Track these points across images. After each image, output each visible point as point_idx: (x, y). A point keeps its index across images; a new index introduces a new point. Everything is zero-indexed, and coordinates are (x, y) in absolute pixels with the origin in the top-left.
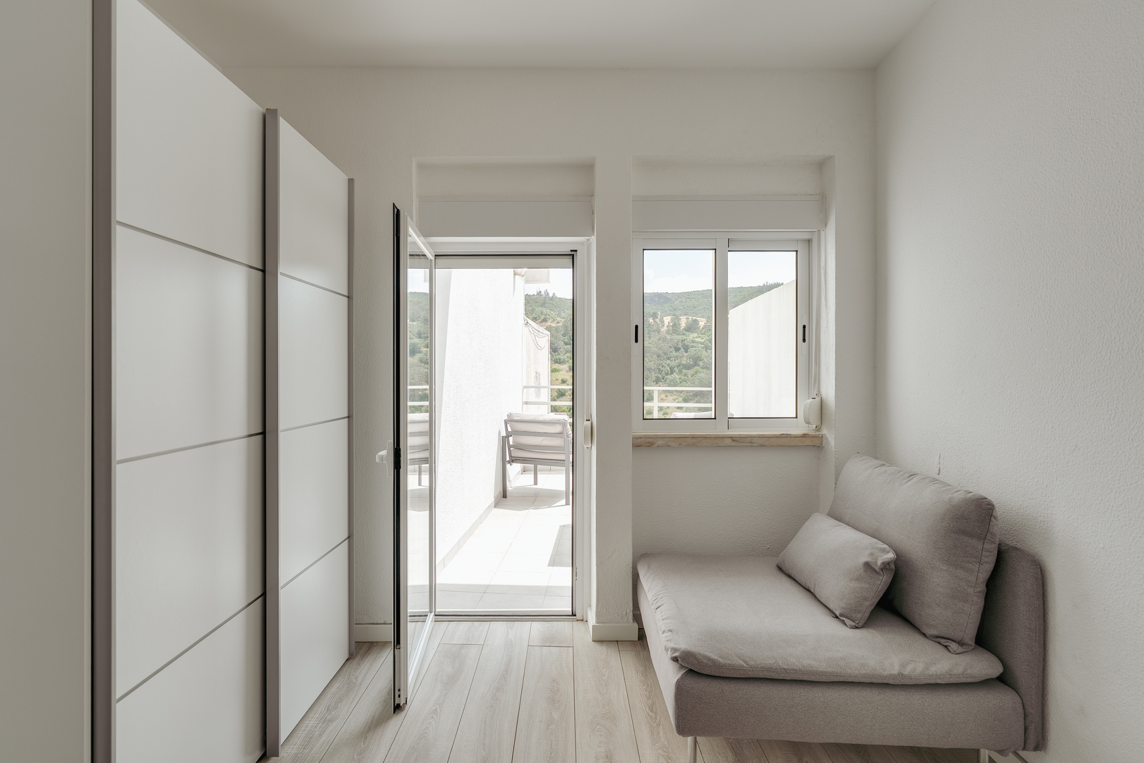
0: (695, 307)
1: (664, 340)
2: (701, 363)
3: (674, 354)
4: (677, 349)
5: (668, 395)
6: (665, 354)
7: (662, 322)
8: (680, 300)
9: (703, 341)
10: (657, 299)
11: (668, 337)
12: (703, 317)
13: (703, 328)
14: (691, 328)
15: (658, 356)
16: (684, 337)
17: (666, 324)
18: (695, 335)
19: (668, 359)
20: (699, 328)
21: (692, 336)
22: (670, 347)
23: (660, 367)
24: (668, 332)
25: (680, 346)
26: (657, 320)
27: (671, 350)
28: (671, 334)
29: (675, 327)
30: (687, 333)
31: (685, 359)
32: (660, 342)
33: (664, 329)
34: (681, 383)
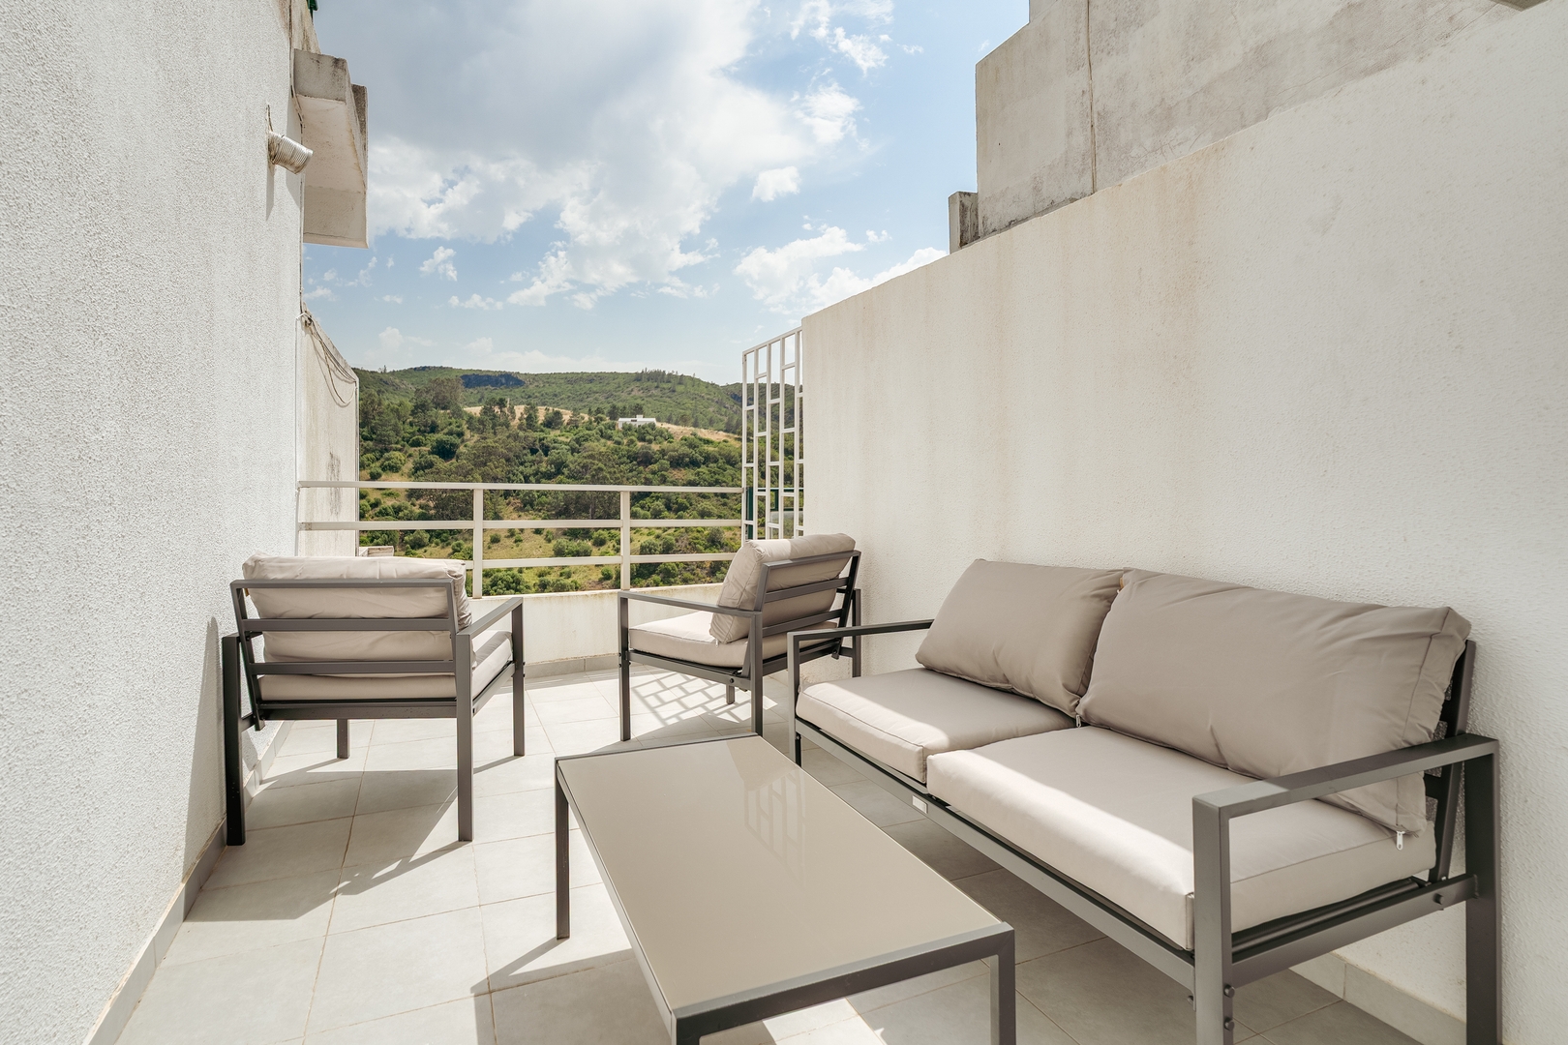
0: (555, 395)
1: (516, 437)
2: (565, 471)
3: (530, 457)
4: (534, 451)
5: (522, 514)
6: (518, 457)
7: (513, 412)
8: (536, 384)
9: (568, 440)
10: (504, 381)
11: (521, 434)
12: (567, 408)
13: (568, 424)
14: (552, 422)
15: (508, 460)
16: (542, 435)
17: (518, 415)
18: (558, 432)
19: (522, 464)
20: (562, 423)
21: (553, 434)
22: (524, 448)
23: (511, 475)
24: (520, 427)
25: (538, 447)
26: (506, 410)
27: (525, 452)
28: (525, 430)
29: (530, 421)
30: (547, 430)
31: (544, 464)
32: (510, 440)
33: (515, 423)
34: (539, 497)
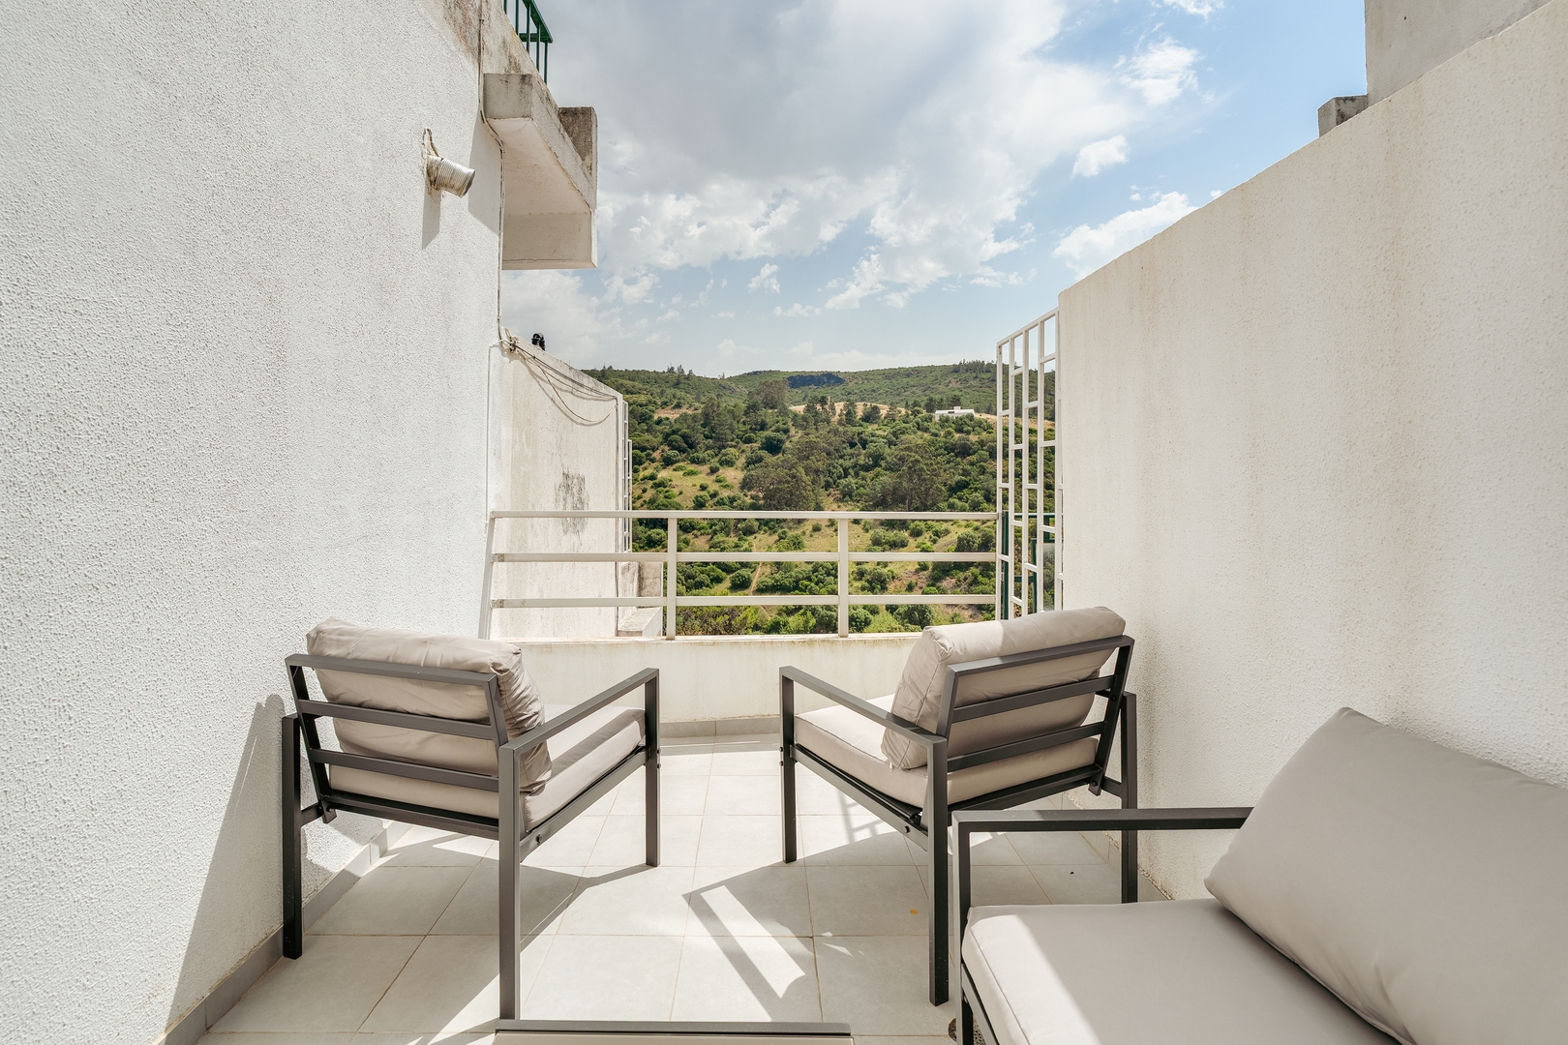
0: (874, 391)
1: (836, 432)
2: (883, 463)
3: (849, 451)
4: (852, 445)
5: (841, 504)
6: (837, 451)
7: (833, 409)
8: (855, 381)
9: (886, 434)
10: (826, 380)
11: (841, 429)
12: (885, 403)
13: (885, 418)
14: (870, 417)
15: (829, 454)
16: (861, 429)
17: (838, 412)
18: (876, 426)
19: (841, 457)
20: (879, 417)
21: (871, 428)
22: (844, 442)
23: (831, 468)
24: (840, 423)
25: (856, 441)
26: (827, 407)
27: (844, 445)
28: (844, 425)
29: (849, 417)
30: (865, 424)
31: (862, 457)
32: (831, 435)
33: (837, 418)
34: (857, 488)
